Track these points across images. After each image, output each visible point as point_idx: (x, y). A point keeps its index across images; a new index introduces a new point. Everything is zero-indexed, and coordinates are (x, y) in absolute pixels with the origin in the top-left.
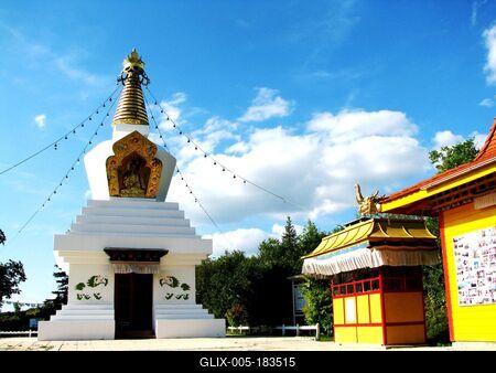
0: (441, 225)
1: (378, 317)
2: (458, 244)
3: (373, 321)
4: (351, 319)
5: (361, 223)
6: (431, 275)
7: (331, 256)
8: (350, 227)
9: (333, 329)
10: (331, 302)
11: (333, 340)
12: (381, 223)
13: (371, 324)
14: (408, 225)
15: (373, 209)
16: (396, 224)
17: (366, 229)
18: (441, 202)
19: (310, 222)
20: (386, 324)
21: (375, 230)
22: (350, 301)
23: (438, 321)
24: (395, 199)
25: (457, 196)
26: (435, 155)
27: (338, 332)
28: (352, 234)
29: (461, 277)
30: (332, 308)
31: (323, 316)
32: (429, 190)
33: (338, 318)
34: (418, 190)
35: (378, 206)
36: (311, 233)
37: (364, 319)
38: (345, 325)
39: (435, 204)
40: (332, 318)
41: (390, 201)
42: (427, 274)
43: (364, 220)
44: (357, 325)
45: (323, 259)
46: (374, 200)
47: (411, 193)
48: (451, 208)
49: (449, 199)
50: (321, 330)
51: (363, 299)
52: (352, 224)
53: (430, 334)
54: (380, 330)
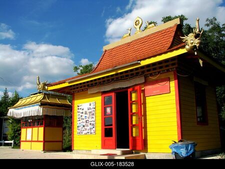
0: (74, 99)
1: (41, 138)
2: (80, 108)
3: (39, 140)
4: (29, 138)
5: (39, 94)
6: (68, 121)
7: (22, 108)
8: (33, 96)
9: (20, 143)
10: (20, 130)
11: (20, 148)
12: (47, 95)
13: (38, 141)
14: (59, 97)
15: (44, 89)
16: (54, 96)
17: (40, 97)
18: (74, 89)
19: (16, 92)
20: (45, 141)
21: (44, 98)
22: (29, 130)
23: (69, 141)
24: (54, 85)
25: (81, 87)
26: (76, 69)
27: (22, 144)
28: (33, 99)
29: (79, 122)
30: (21, 133)
31: (16, 137)
32: (69, 83)
33: (23, 138)
34: (64, 82)
35: (46, 87)
36: (16, 97)
37: (35, 139)
38: (26, 141)
39: (71, 89)
40: (20, 138)
41: (52, 86)
42: (66, 120)
43: (40, 93)
44: (32, 141)
45: (19, 109)
46: (45, 85)
47: (62, 83)
48: (78, 92)
49: (78, 88)
50: (15, 143)
51: (35, 129)
52: (34, 94)
53: (65, 146)
54: (42, 144)
